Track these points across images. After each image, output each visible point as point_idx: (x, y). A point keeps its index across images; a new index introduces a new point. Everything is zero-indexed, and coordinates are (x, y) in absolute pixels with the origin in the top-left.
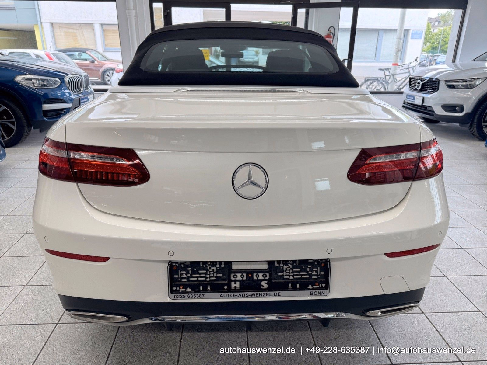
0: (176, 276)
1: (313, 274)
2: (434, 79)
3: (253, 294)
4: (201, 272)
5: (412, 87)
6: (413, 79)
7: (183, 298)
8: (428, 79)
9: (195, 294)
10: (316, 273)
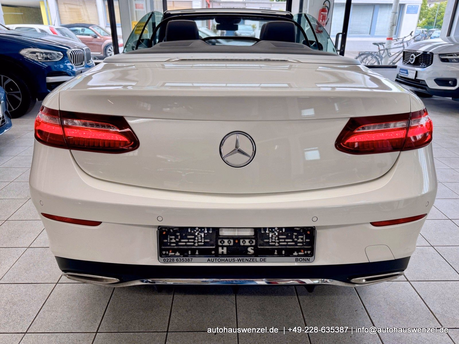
0: (166, 241)
1: (298, 241)
2: (428, 53)
3: (239, 259)
4: (189, 237)
5: (405, 61)
6: (407, 53)
7: (172, 262)
8: (422, 52)
9: (183, 258)
10: (302, 241)
